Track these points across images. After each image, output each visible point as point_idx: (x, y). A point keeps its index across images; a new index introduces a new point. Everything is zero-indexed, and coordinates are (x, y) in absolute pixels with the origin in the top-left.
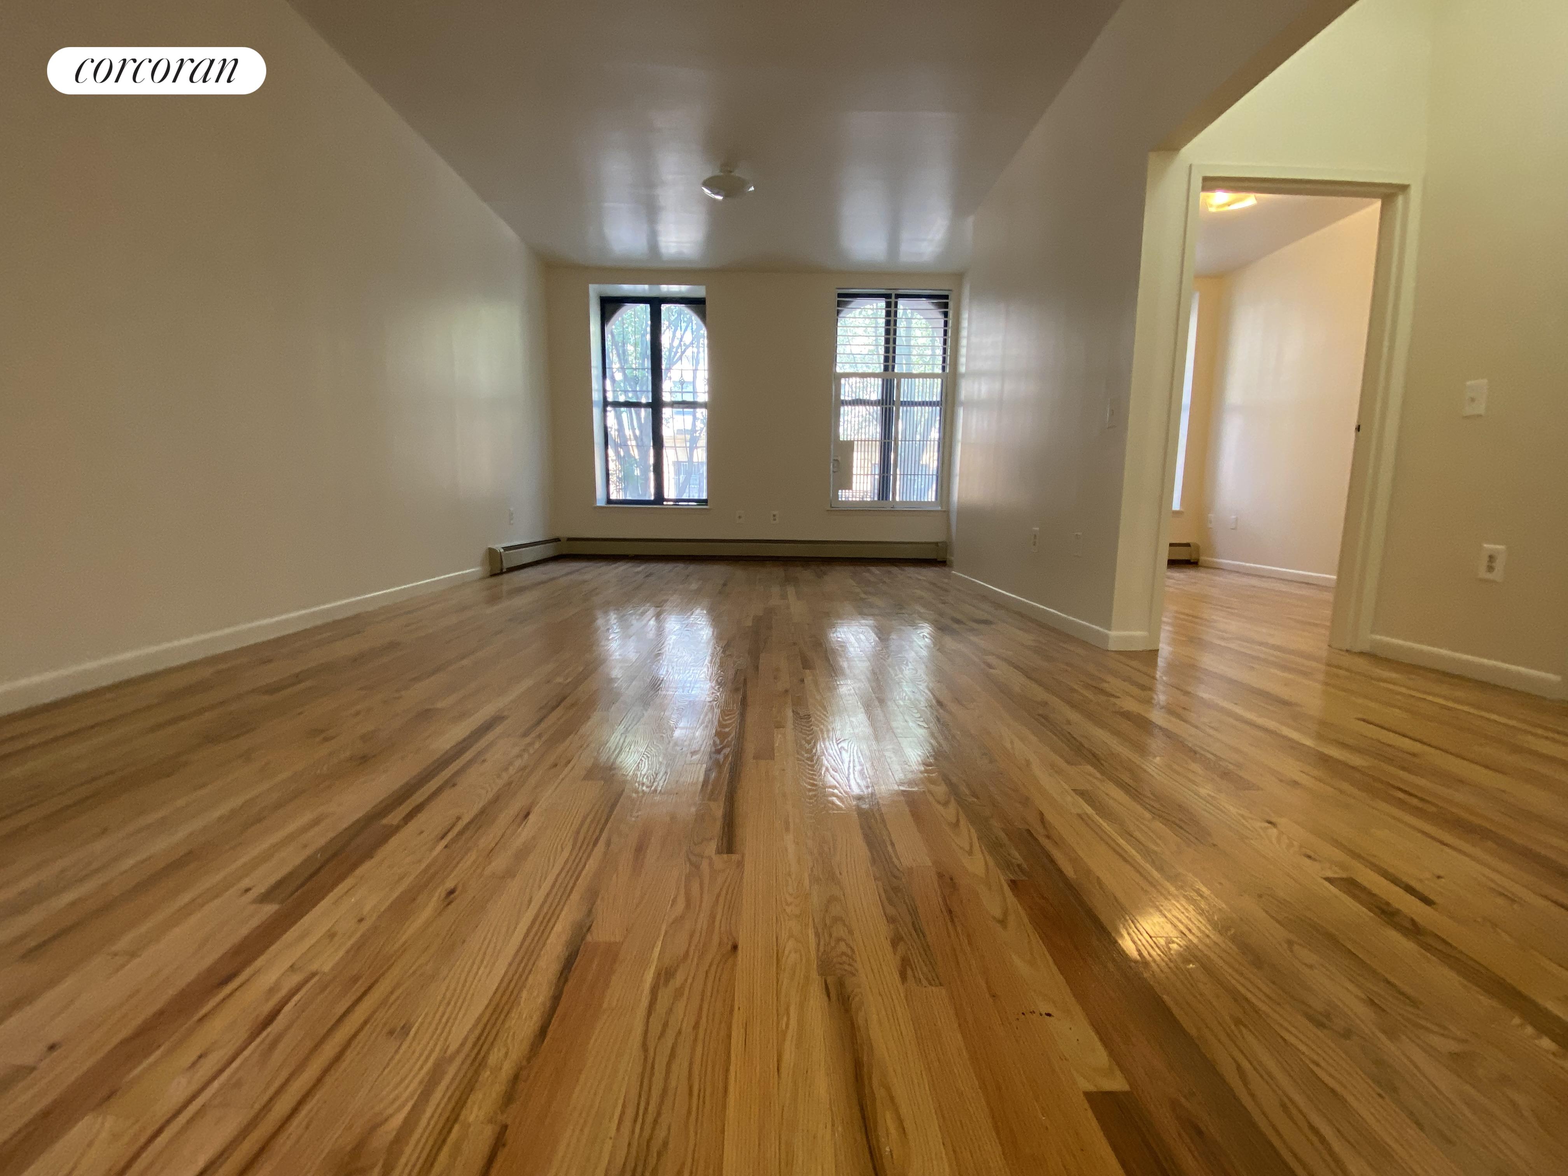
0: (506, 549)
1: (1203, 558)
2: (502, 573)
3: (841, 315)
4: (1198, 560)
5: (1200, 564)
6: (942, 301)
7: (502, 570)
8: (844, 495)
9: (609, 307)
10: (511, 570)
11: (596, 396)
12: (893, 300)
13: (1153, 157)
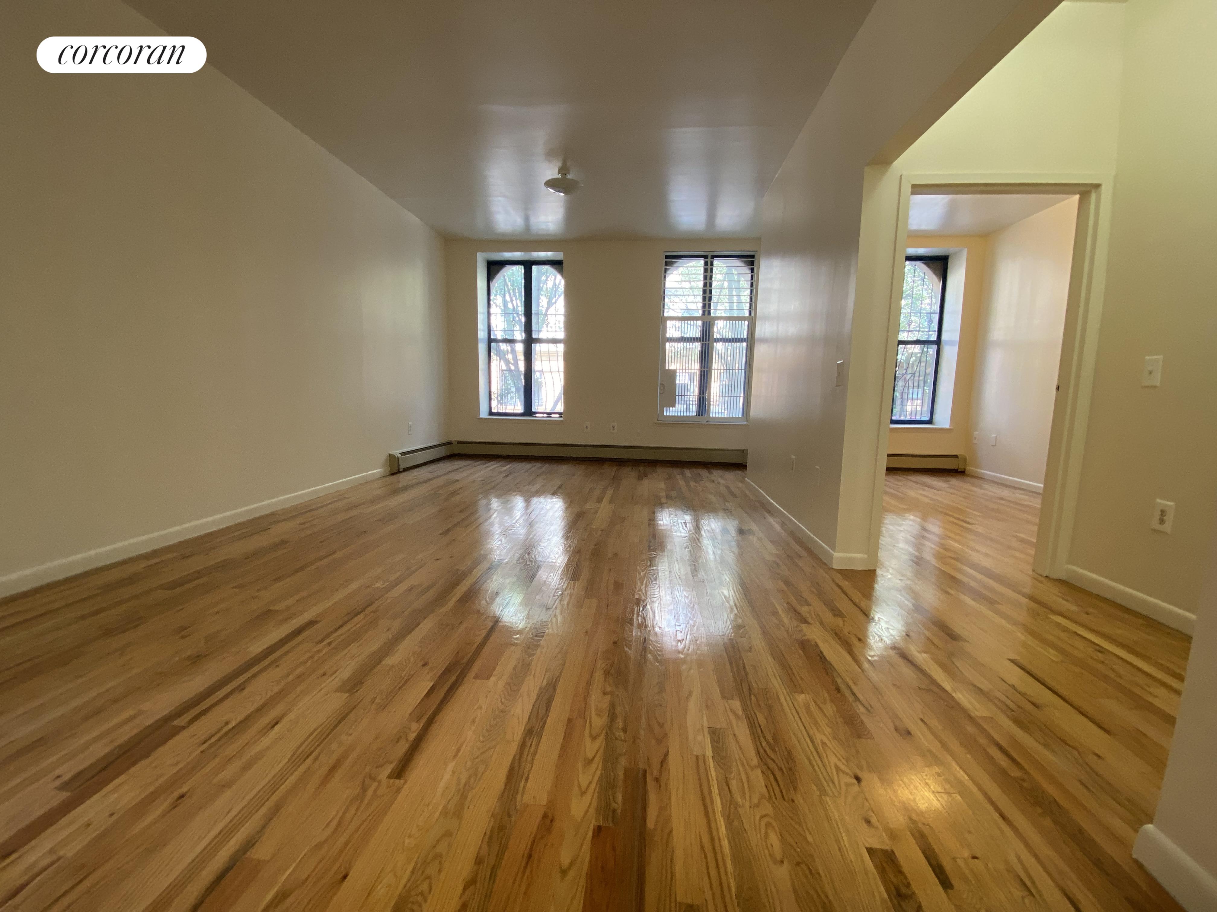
0: (403, 454)
1: (969, 468)
2: (399, 472)
3: (668, 272)
4: (965, 469)
5: (966, 472)
6: (750, 260)
7: (399, 470)
8: (670, 412)
9: (493, 268)
10: (406, 470)
11: (482, 334)
12: (709, 260)
13: (867, 169)
